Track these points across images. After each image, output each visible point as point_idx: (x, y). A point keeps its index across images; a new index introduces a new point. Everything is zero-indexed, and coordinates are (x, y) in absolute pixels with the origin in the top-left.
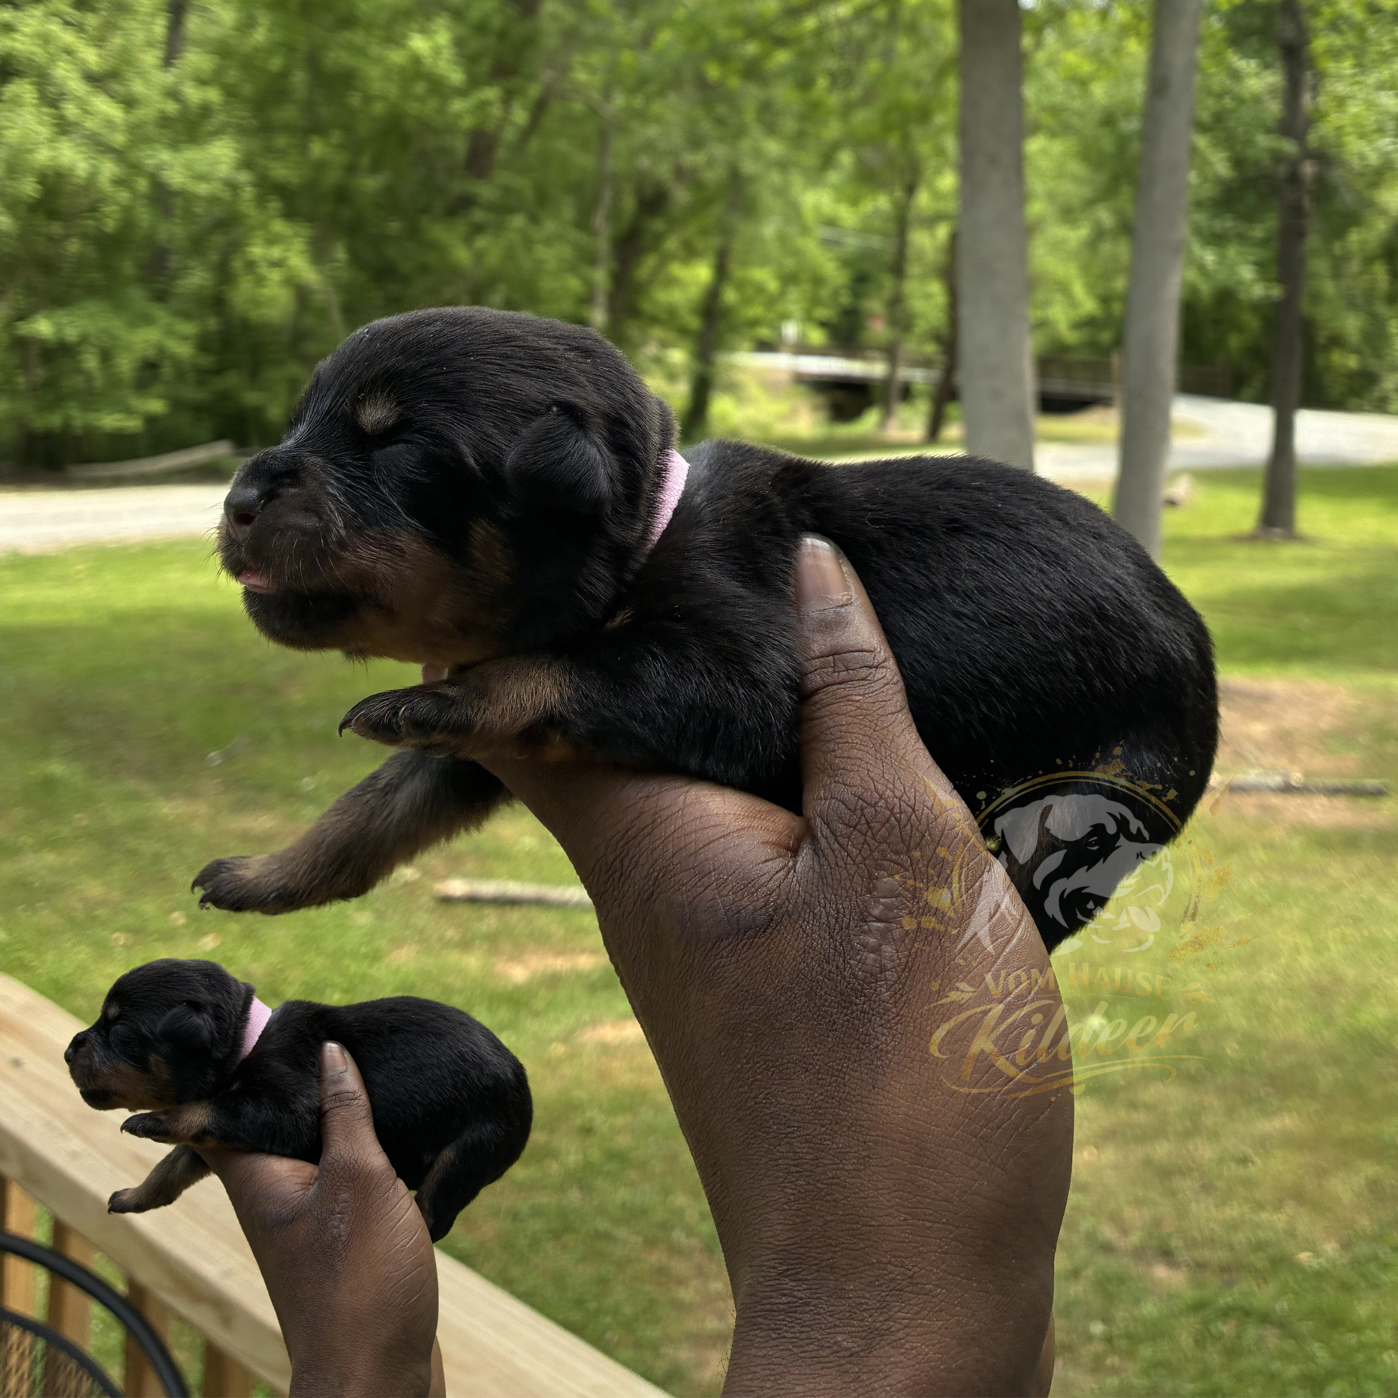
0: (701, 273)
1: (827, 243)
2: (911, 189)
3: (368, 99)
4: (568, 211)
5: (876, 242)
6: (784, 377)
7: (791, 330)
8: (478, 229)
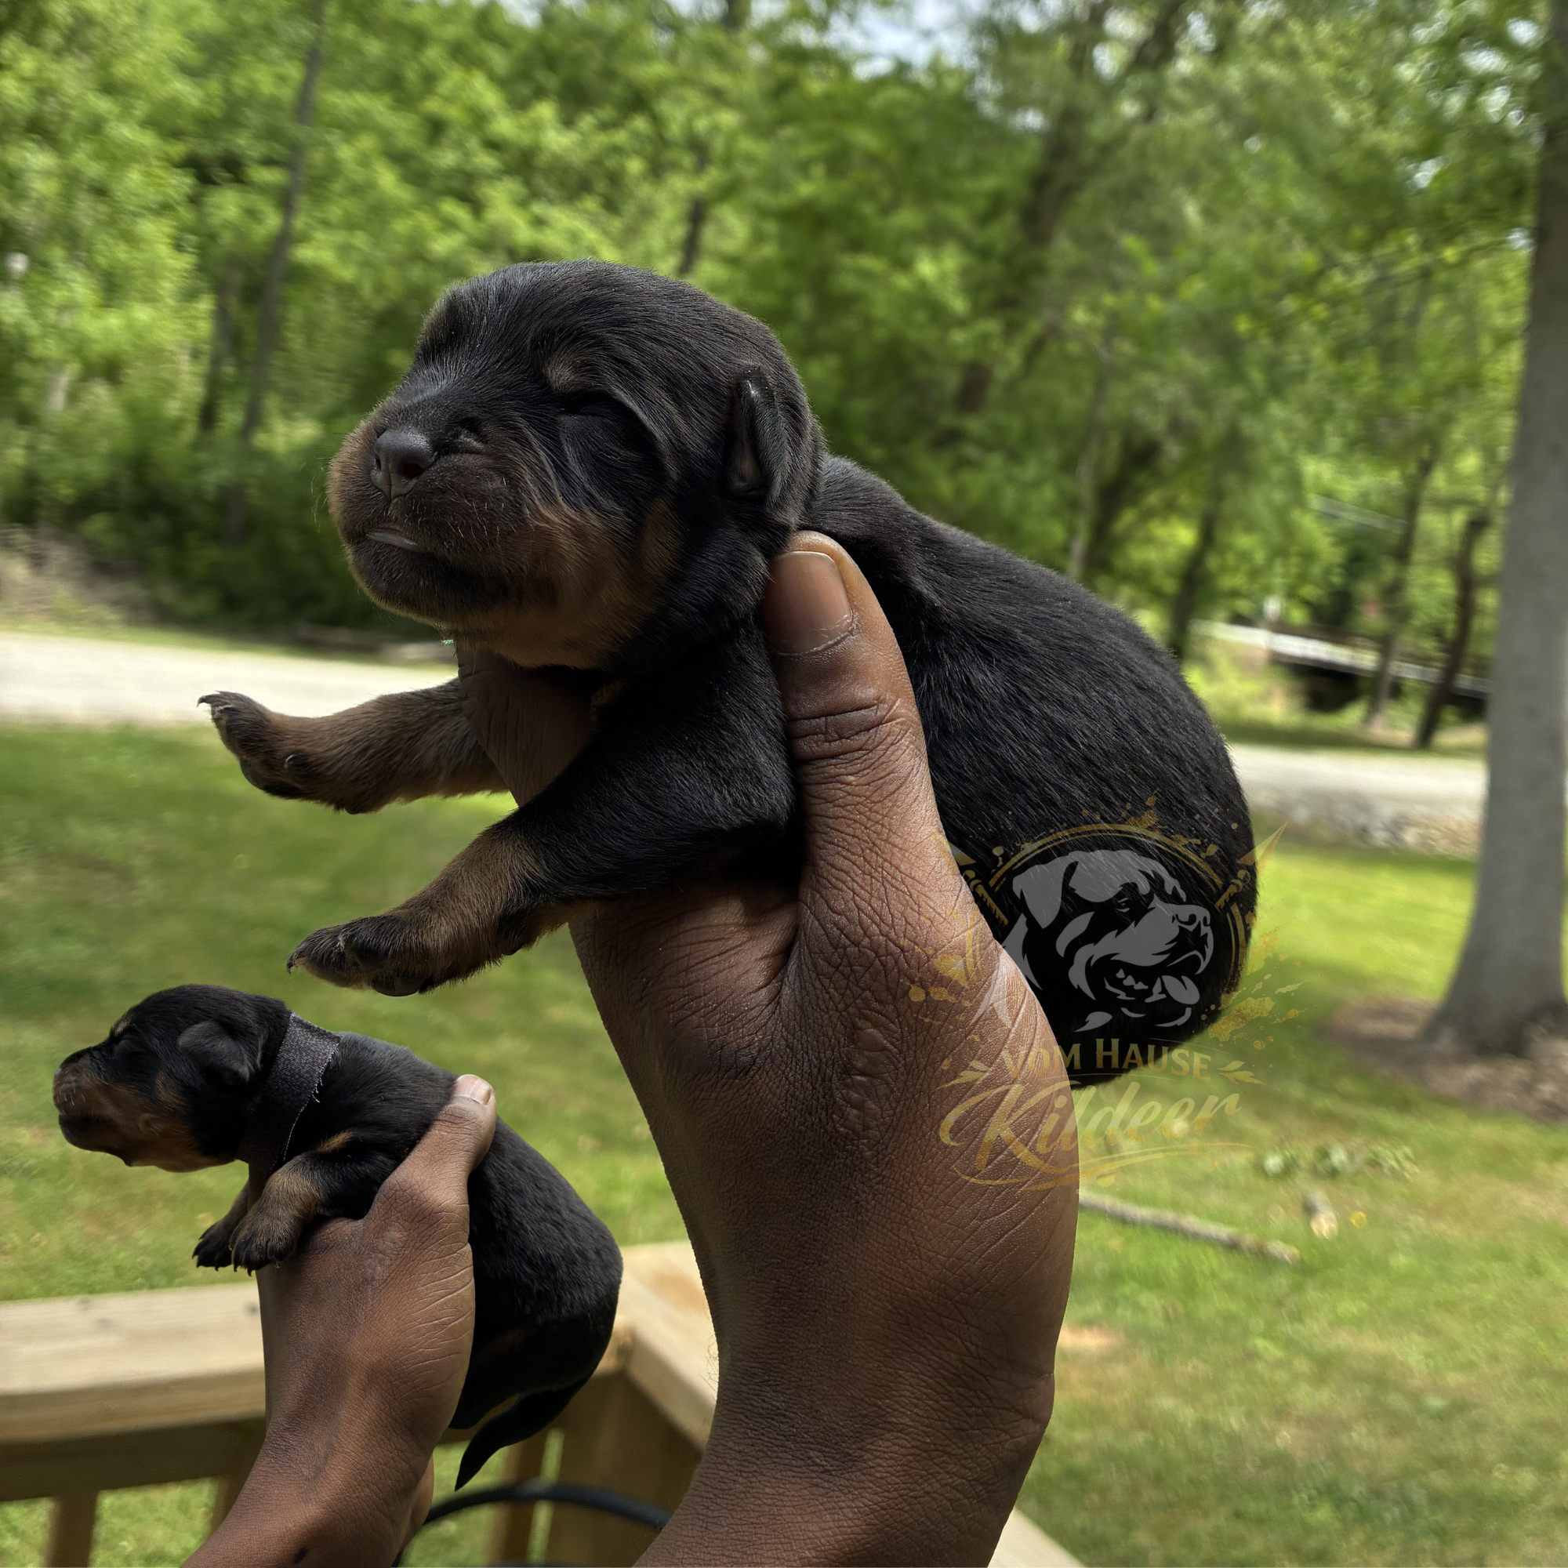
0: (1184, 535)
1: (1328, 517)
2: (1426, 468)
3: (868, 323)
4: (1052, 454)
5: (1378, 522)
6: (1261, 656)
7: (1273, 606)
8: (962, 463)
